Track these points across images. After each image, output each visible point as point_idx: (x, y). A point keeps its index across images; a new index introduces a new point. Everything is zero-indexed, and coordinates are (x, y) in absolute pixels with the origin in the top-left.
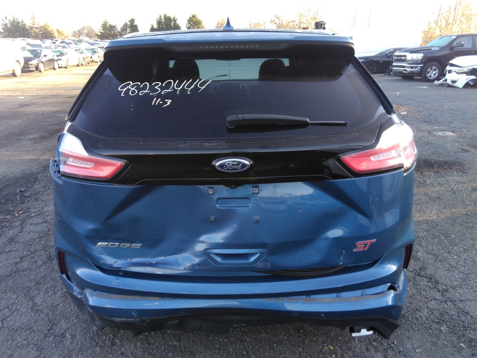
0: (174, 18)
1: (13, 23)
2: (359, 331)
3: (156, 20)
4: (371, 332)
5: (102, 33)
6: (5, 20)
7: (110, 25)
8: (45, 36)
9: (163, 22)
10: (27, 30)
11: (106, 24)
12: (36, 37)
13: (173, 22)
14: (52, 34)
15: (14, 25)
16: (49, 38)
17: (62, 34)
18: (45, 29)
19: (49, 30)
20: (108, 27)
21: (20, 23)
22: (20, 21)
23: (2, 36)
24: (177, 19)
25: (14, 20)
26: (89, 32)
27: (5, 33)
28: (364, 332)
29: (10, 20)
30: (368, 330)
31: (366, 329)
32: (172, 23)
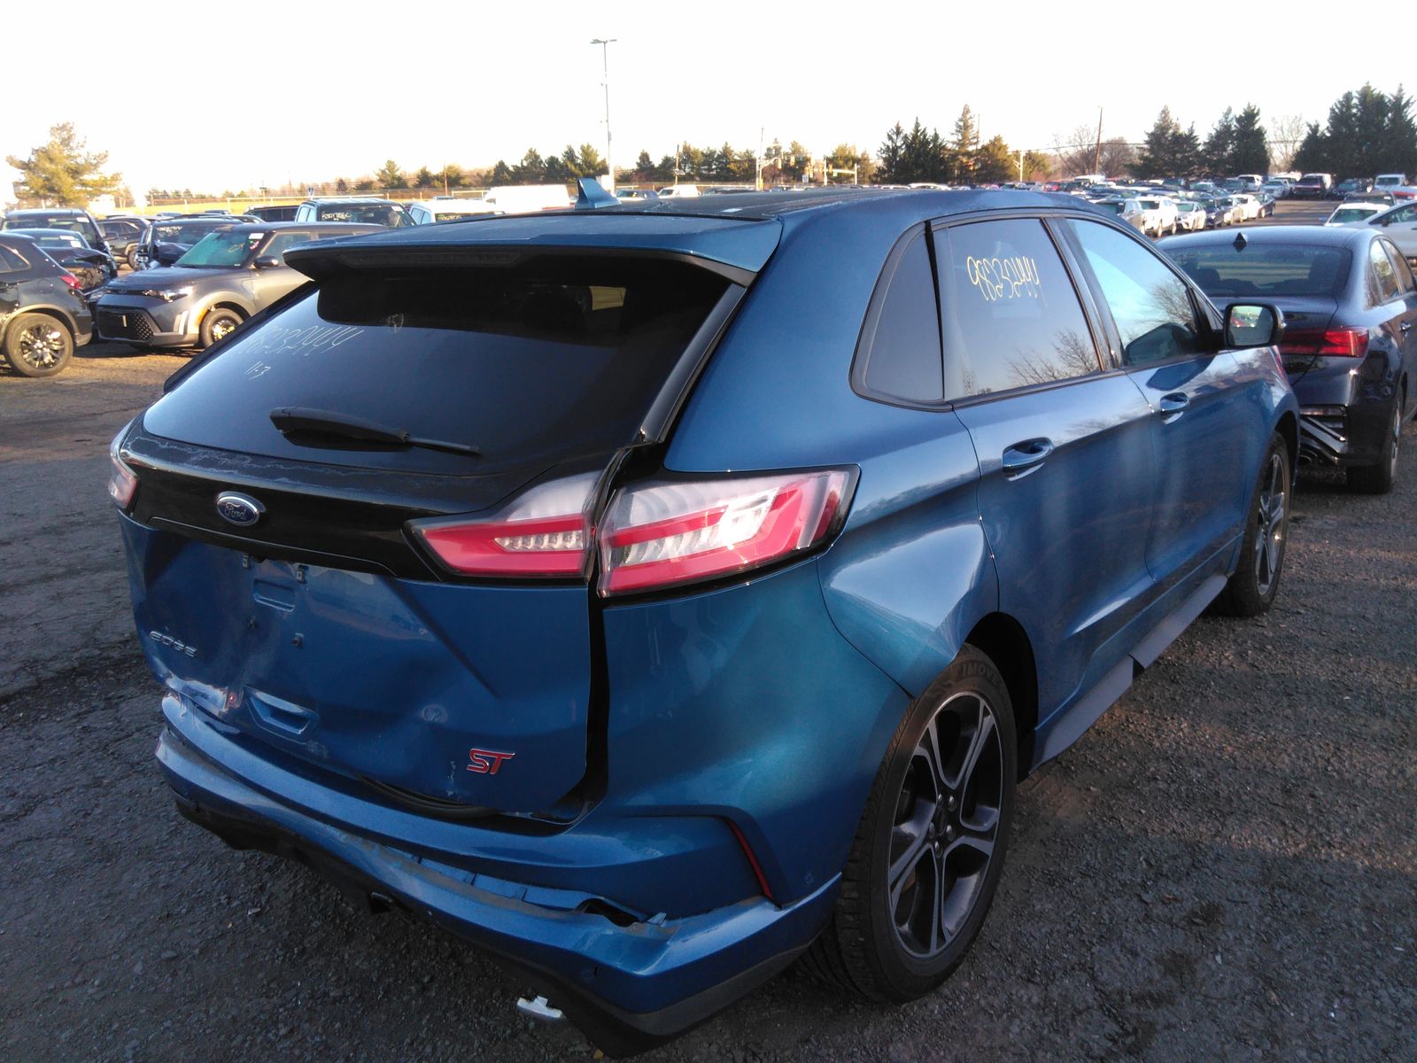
0: (1398, 99)
1: (912, 143)
2: (530, 999)
3: (1329, 111)
4: (556, 1014)
5: (1145, 159)
6: (894, 137)
7: (1174, 134)
8: (986, 175)
9: (1355, 114)
10: (942, 161)
11: (1163, 134)
12: (965, 177)
13: (1390, 115)
14: (1004, 168)
15: (914, 148)
16: (995, 179)
17: (1041, 168)
18: (991, 156)
19: (1000, 157)
20: (1167, 143)
21: (929, 143)
22: (930, 134)
23: (881, 178)
24: (1407, 104)
25: (915, 137)
26: (1112, 159)
27: (890, 171)
28: (539, 1006)
29: (906, 137)
30: (550, 1005)
31: (546, 1000)
32: (1386, 119)
